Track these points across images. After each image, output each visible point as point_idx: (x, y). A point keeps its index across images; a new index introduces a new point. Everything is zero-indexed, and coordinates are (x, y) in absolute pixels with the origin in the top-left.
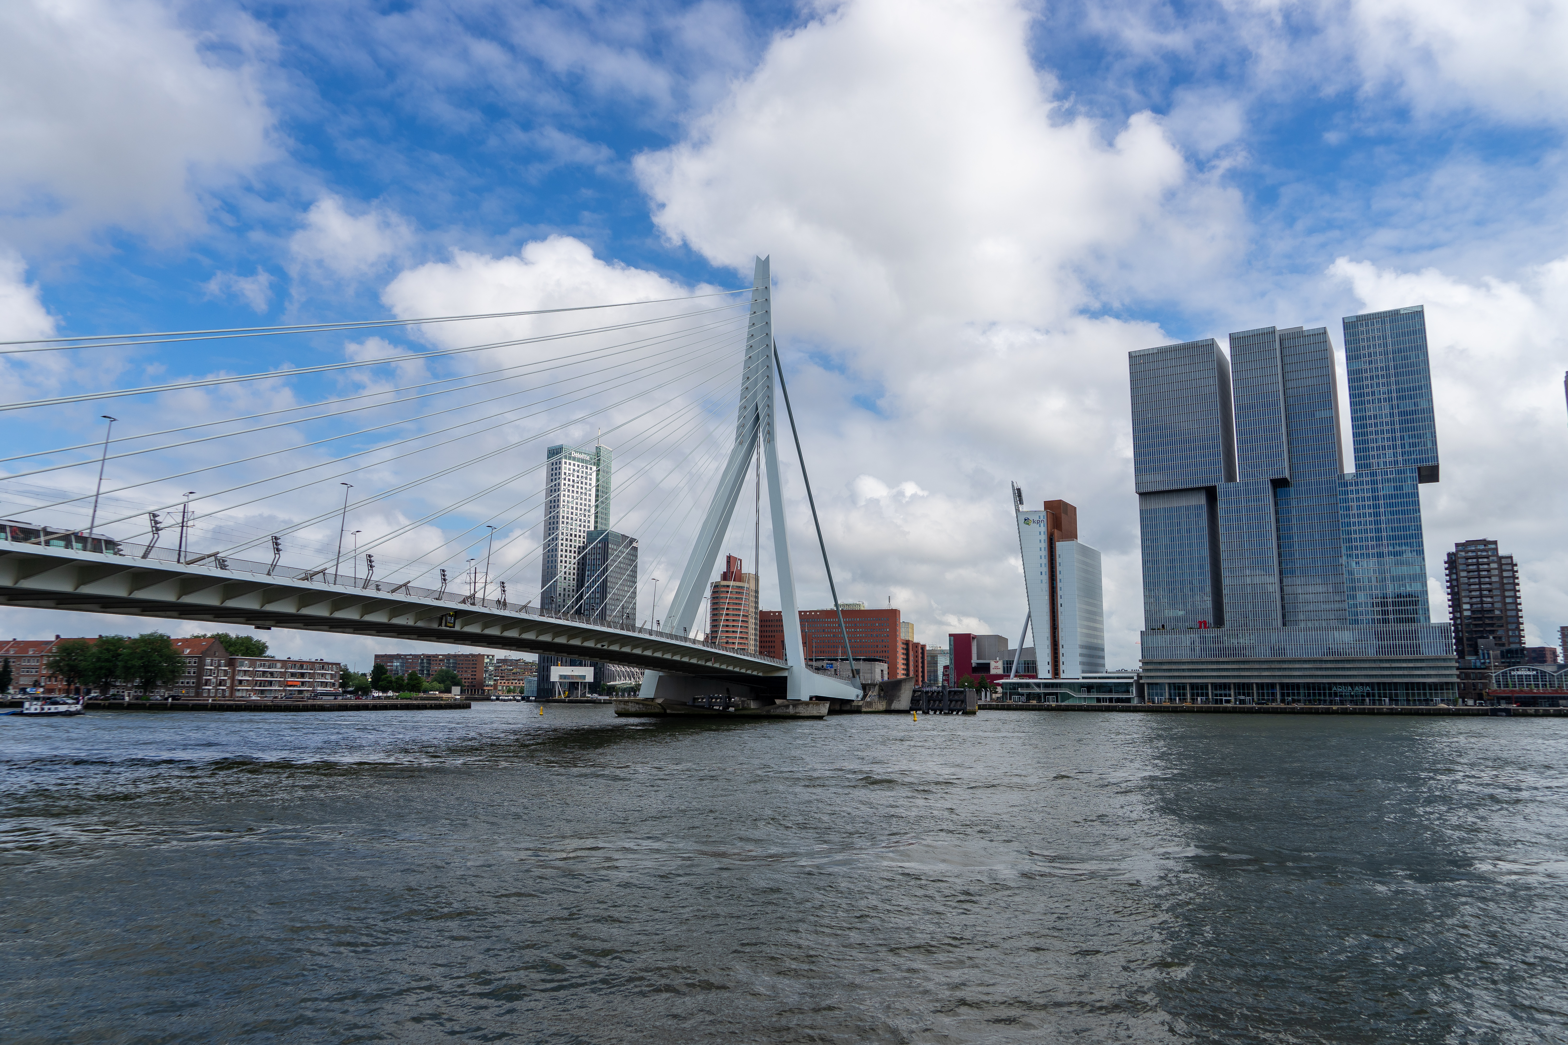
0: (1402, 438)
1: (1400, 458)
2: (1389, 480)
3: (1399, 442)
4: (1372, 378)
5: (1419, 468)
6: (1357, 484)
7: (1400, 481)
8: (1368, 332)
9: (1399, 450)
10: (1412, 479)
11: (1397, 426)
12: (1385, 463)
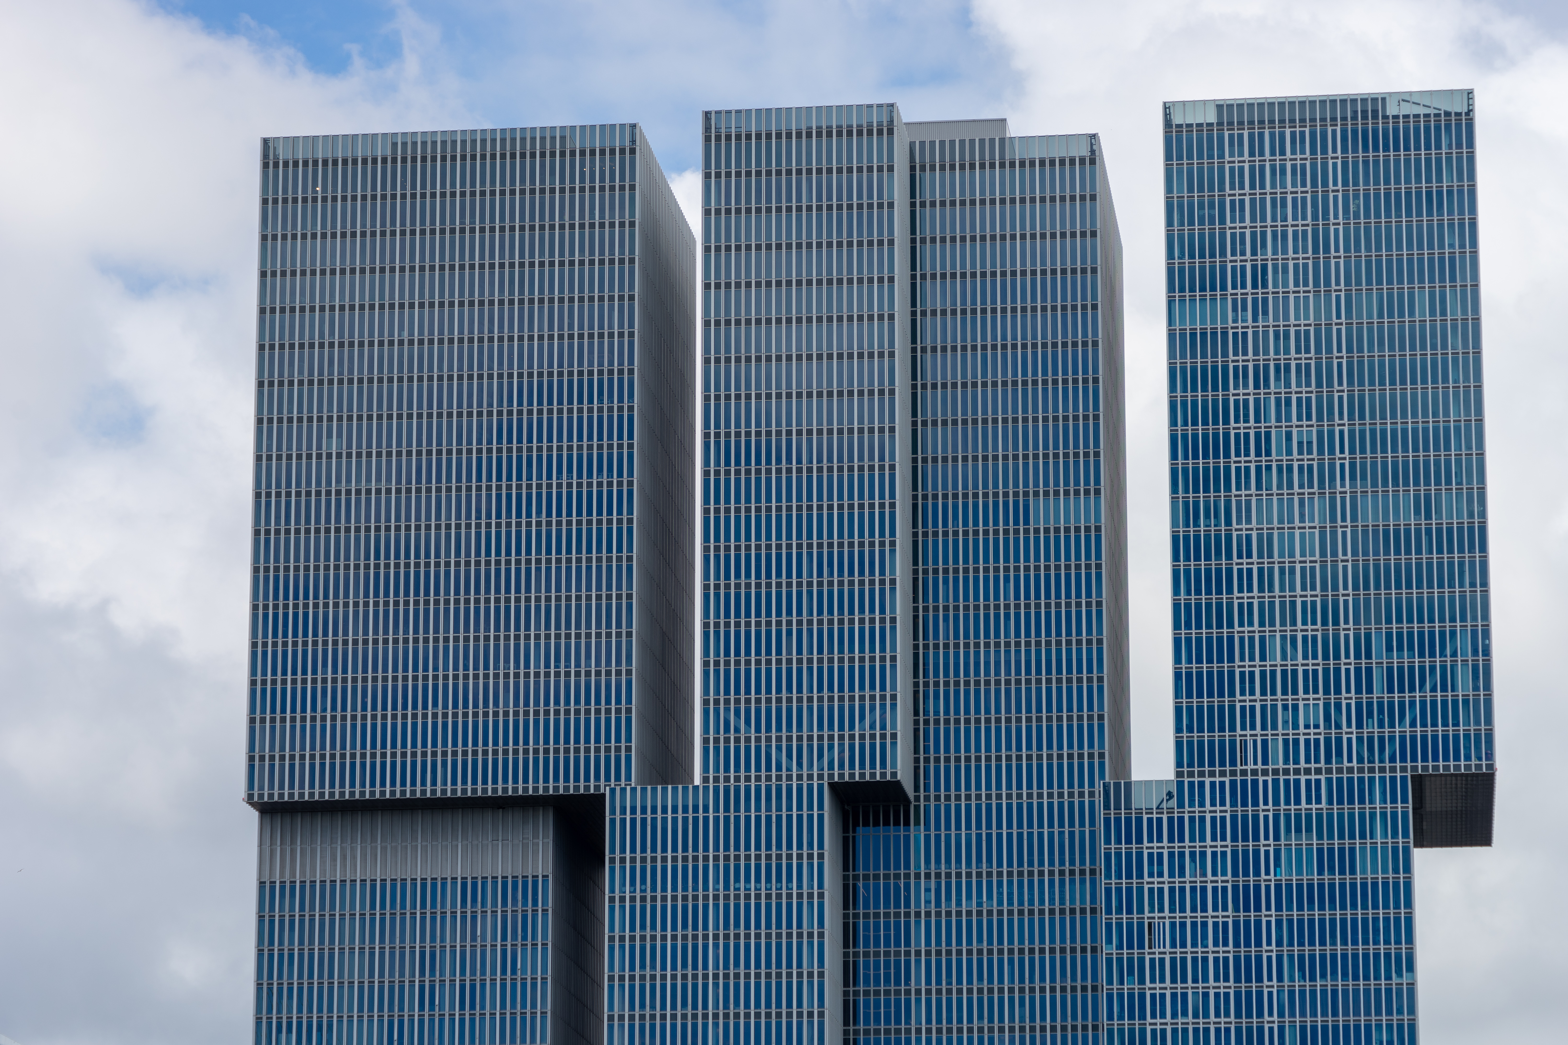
0: (1363, 648)
1: (1349, 733)
2: (1303, 823)
3: (1346, 663)
4: (1261, 379)
5: (1418, 781)
6: (1176, 831)
7: (1347, 829)
8: (1257, 177)
9: (1349, 698)
10: (1392, 823)
11: (1347, 595)
12: (1291, 747)
